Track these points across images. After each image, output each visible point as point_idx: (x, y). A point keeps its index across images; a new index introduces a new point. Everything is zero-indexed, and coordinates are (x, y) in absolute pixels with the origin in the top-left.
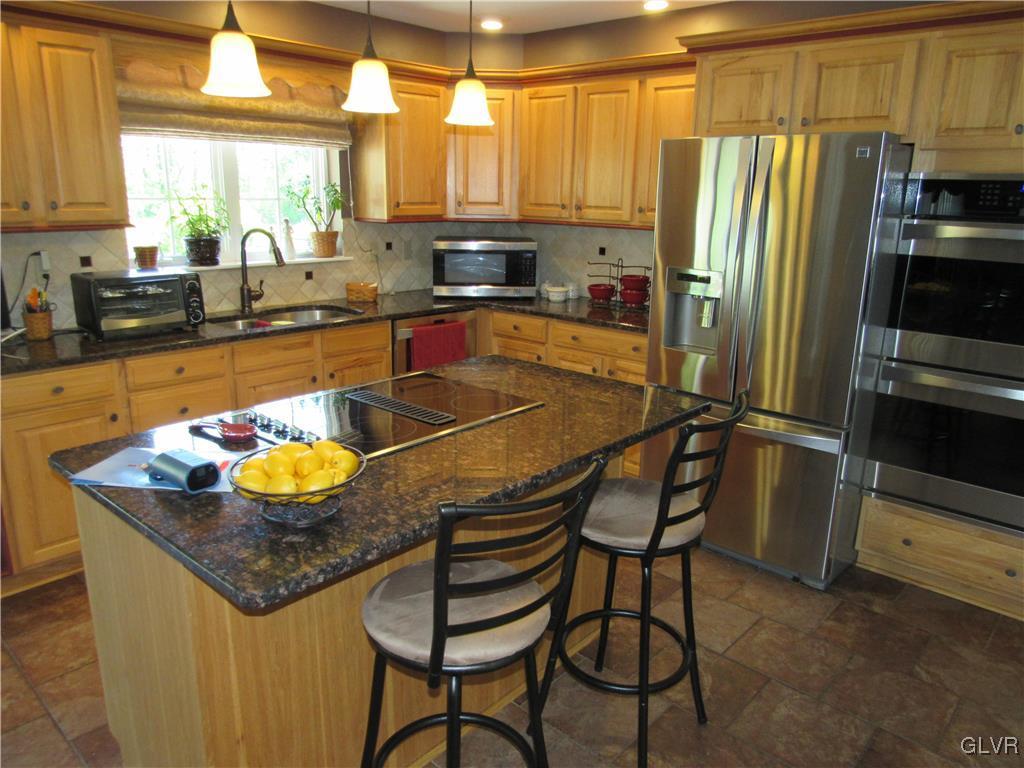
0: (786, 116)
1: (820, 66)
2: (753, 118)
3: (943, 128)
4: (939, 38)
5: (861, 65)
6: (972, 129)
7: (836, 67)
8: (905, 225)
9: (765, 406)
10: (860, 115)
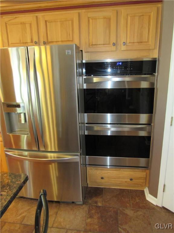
0: (37, 40)
1: (46, 21)
2: (25, 42)
3: (91, 44)
4: (84, 12)
5: (60, 21)
6: (99, 44)
7: (51, 22)
8: (84, 78)
9: (49, 150)
10: (63, 40)
